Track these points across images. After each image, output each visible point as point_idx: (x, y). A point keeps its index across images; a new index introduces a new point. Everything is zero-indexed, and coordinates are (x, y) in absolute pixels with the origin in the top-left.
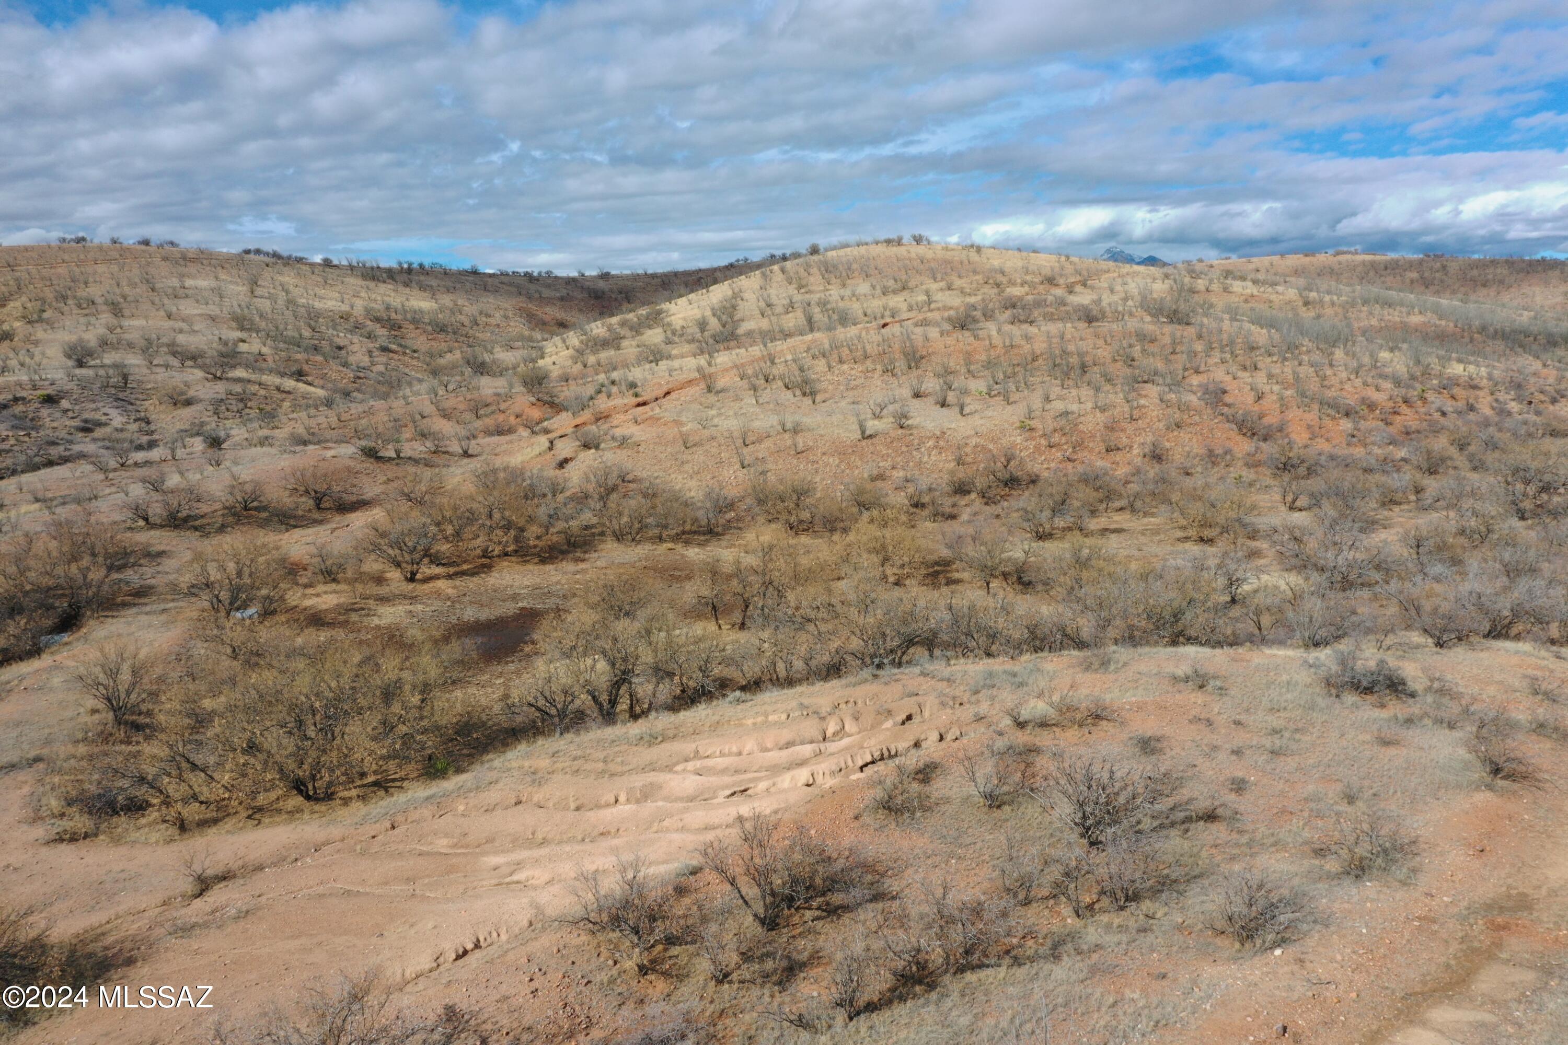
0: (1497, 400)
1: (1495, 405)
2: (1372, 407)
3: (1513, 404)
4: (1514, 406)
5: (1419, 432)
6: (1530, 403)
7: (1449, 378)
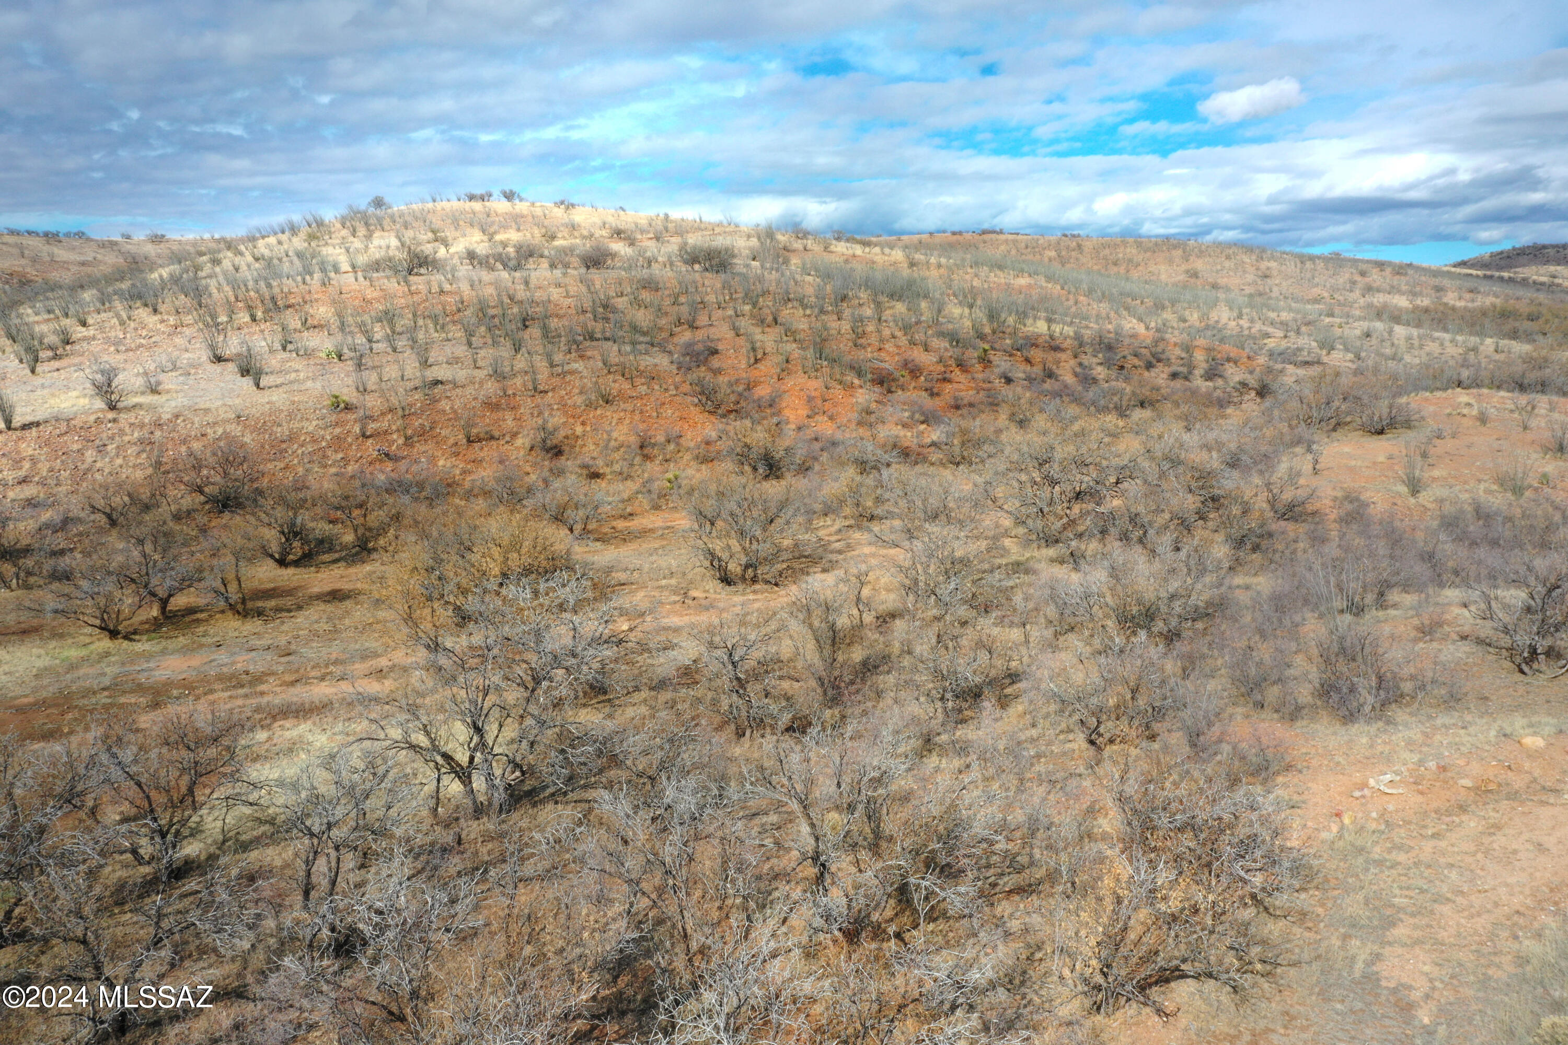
0: (1080, 364)
1: (1078, 370)
2: (915, 371)
3: (1099, 369)
4: (1100, 372)
5: (971, 405)
6: (1122, 368)
7: (1027, 338)
